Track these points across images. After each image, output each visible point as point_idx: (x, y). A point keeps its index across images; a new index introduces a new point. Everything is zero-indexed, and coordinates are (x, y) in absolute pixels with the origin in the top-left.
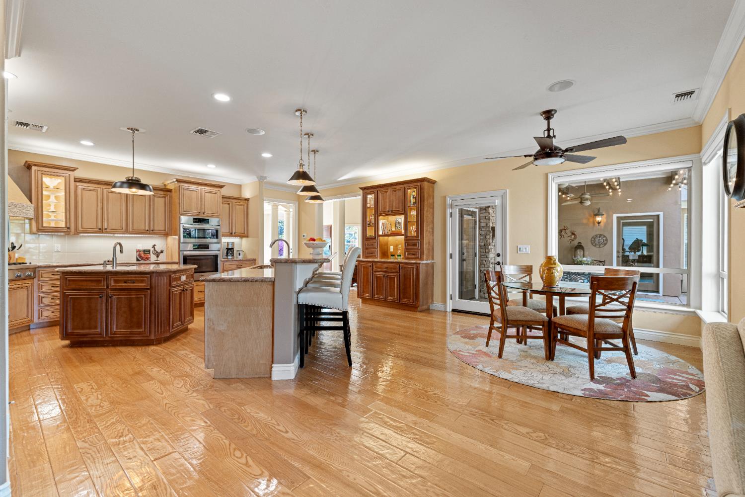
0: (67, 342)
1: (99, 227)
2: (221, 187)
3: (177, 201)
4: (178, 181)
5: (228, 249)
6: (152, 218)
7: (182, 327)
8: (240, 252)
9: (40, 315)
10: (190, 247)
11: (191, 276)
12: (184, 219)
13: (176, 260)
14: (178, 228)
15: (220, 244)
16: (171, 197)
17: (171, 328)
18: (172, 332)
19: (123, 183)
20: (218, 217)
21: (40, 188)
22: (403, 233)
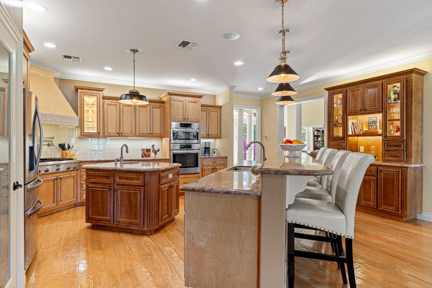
0: (89, 224)
1: (118, 132)
2: (200, 97)
3: (169, 110)
4: (170, 94)
5: (206, 148)
6: (152, 124)
7: (169, 219)
8: (215, 151)
9: (82, 197)
10: (178, 147)
11: (176, 174)
12: (174, 125)
13: (168, 157)
14: (169, 131)
15: (199, 144)
16: (164, 107)
17: (160, 221)
18: (161, 224)
19: (127, 95)
20: (198, 122)
21: (82, 105)
22: (380, 133)
